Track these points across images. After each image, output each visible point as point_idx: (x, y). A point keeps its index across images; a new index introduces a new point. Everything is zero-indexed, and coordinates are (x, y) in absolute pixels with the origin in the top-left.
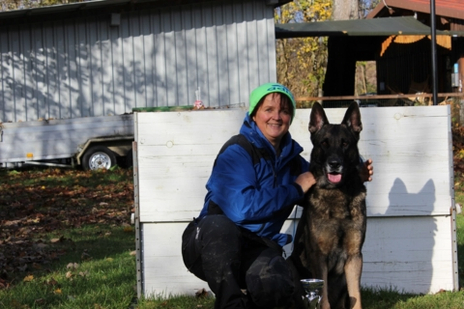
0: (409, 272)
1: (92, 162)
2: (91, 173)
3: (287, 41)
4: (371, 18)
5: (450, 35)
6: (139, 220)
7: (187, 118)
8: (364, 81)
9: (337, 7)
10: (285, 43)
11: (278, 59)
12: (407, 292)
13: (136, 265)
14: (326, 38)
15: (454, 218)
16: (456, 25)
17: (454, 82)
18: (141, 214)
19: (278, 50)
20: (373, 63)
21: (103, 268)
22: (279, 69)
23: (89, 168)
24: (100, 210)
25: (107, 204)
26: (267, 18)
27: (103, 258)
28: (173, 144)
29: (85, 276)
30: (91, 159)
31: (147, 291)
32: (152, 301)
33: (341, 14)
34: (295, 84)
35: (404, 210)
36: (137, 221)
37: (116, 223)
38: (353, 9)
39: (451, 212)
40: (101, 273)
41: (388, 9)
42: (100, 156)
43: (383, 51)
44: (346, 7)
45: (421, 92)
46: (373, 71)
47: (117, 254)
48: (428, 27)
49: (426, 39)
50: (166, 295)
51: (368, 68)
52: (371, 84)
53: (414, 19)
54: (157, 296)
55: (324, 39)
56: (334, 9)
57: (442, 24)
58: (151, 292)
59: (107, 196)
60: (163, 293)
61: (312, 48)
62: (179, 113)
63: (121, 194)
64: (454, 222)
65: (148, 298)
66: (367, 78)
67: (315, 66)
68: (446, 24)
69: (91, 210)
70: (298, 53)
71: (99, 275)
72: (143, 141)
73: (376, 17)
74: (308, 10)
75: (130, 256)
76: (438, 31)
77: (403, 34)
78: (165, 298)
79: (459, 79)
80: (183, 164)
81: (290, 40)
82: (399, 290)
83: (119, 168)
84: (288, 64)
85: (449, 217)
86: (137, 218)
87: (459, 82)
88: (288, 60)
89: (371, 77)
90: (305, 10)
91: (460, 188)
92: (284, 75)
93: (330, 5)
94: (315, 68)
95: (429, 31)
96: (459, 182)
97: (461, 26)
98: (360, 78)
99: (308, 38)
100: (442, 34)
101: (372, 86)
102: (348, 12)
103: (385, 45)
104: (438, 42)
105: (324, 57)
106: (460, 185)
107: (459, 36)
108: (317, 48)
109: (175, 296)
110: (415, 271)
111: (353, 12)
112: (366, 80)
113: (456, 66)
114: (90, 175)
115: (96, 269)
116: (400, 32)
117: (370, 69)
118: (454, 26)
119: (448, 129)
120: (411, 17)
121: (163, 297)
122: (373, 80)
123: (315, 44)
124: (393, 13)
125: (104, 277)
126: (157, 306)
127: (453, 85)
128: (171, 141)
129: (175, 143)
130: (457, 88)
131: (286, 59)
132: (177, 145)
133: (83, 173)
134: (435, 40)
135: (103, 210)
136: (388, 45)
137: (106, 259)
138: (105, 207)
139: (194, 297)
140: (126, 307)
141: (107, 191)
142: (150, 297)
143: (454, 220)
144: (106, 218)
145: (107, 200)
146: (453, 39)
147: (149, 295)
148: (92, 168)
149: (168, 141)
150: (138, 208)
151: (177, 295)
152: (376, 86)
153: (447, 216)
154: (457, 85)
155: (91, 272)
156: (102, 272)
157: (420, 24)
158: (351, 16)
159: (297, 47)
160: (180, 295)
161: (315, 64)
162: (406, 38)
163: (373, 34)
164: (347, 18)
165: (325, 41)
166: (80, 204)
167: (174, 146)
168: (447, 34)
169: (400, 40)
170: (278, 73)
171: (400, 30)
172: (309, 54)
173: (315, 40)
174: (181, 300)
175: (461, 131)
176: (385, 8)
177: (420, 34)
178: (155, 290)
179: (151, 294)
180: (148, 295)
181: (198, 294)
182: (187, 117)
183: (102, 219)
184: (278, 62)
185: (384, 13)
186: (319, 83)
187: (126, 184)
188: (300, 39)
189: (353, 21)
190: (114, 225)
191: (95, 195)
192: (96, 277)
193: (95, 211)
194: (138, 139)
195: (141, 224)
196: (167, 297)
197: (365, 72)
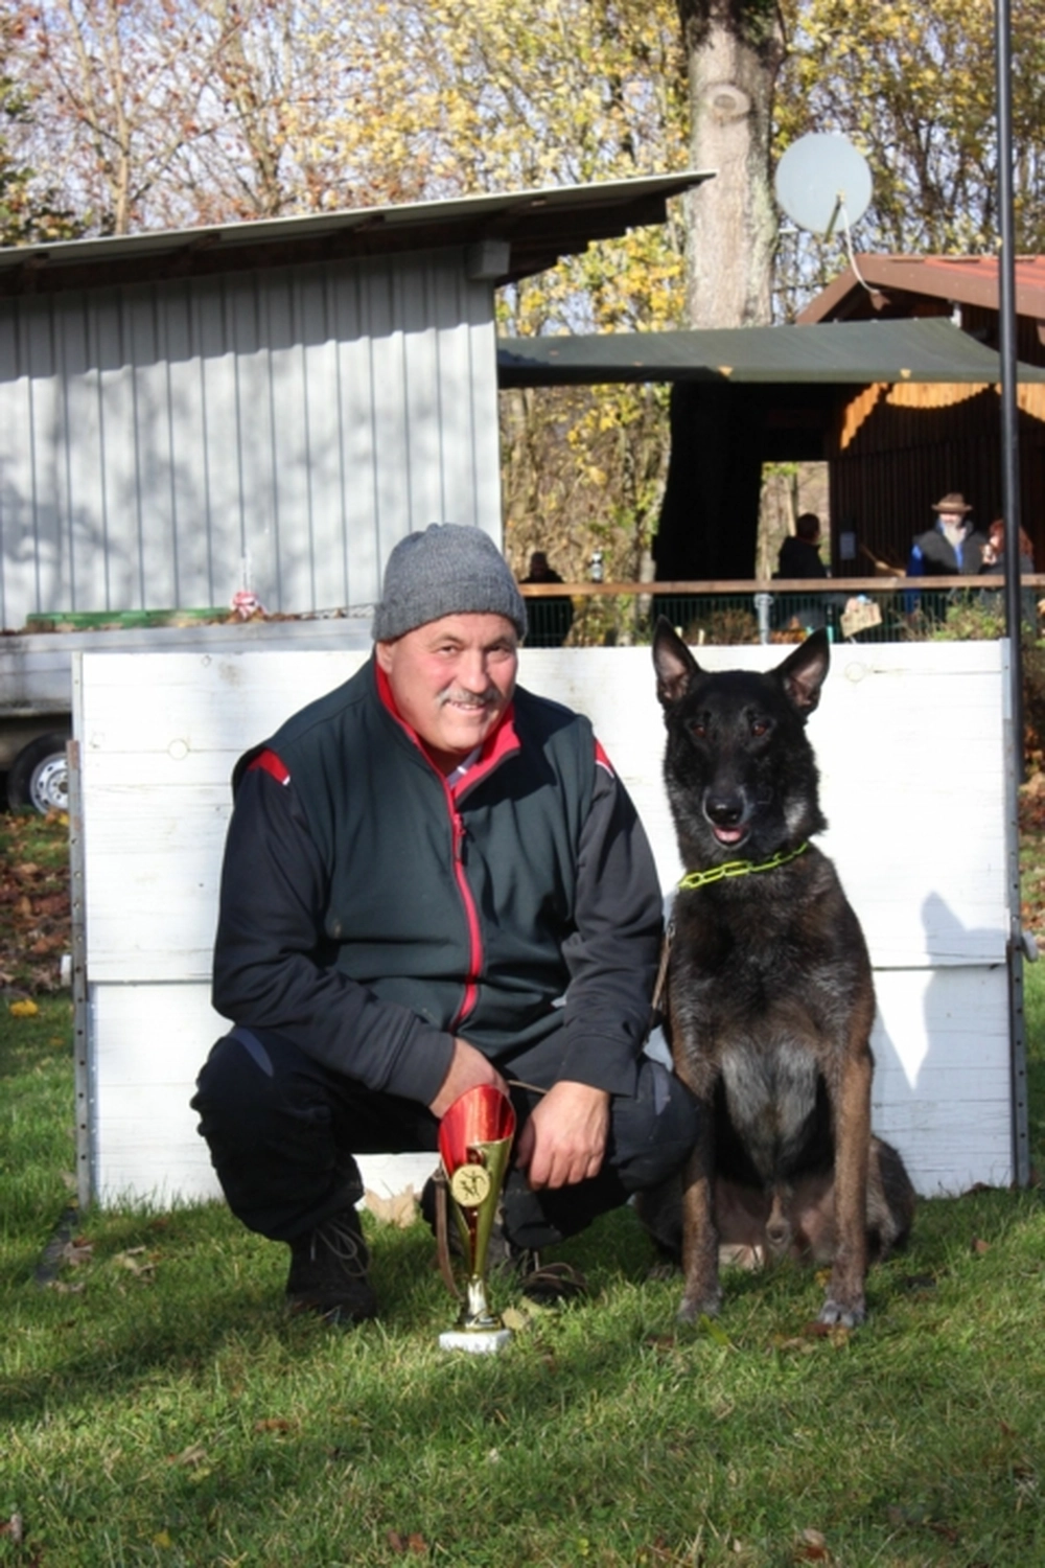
3: (539, 395)
4: (813, 324)
6: (85, 976)
7: (232, 672)
9: (703, 282)
10: (530, 402)
13: (73, 1108)
14: (667, 388)
15: (1017, 974)
18: (91, 957)
20: (820, 467)
26: (472, 322)
28: (189, 750)
31: (106, 1187)
32: (124, 1216)
33: (714, 308)
34: (560, 536)
36: (78, 976)
38: (755, 292)
39: (1010, 955)
41: (868, 294)
43: (850, 432)
44: (729, 286)
46: (817, 490)
48: (995, 357)
49: (988, 394)
50: (163, 1199)
51: (806, 482)
53: (951, 327)
54: (137, 1200)
56: (691, 292)
57: (1041, 347)
58: (118, 1190)
60: (154, 1193)
61: (619, 417)
62: (209, 659)
64: (1018, 987)
65: (111, 1207)
67: (628, 477)
70: (574, 433)
72: (96, 741)
73: (827, 318)
74: (608, 288)
76: (1025, 368)
77: (917, 378)
78: (162, 1207)
80: (218, 808)
84: (539, 467)
85: (1004, 973)
86: (79, 969)
90: (598, 287)
92: (527, 503)
93: (682, 273)
94: (631, 486)
95: (998, 368)
98: (779, 513)
100: (1041, 381)
102: (737, 303)
103: (857, 412)
104: (1022, 404)
105: (660, 444)
108: (635, 415)
109: (191, 1202)
110: (903, 1131)
111: (756, 299)
116: (905, 373)
117: (812, 484)
120: (944, 319)
121: (155, 1205)
123: (632, 403)
124: (885, 307)
126: (137, 1228)
128: (183, 740)
129: (194, 744)
131: (533, 451)
132: (198, 750)
136: (868, 410)
140: (47, 1231)
142: (117, 1205)
143: (1018, 980)
147: (114, 1200)
149: (174, 741)
151: (196, 1199)
153: (996, 967)
157: (971, 344)
158: (747, 314)
160: (205, 1198)
161: (628, 470)
162: (925, 391)
163: (816, 378)
164: (734, 322)
165: (663, 396)
167: (192, 755)
169: (907, 396)
170: (506, 495)
171: (906, 366)
172: (609, 437)
173: (629, 393)
174: (211, 1213)
176: (858, 286)
177: (970, 379)
178: (131, 1185)
179: (118, 1197)
180: (109, 1199)
182: (230, 668)
184: (507, 460)
185: (854, 306)
186: (641, 533)
189: (755, 331)
194: (83, 732)
195: (89, 988)
196: (168, 1206)
197: (795, 494)
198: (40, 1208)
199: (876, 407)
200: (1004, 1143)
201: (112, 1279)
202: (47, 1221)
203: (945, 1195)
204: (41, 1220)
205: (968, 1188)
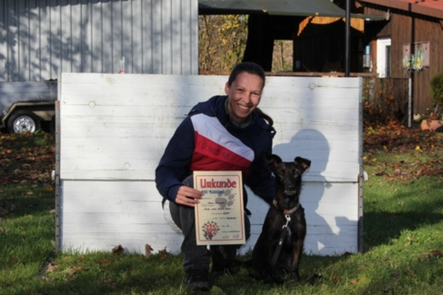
0: (317, 235)
1: (17, 126)
2: (15, 136)
3: (210, 17)
5: (363, 18)
6: (60, 177)
7: (110, 80)
8: (281, 59)
10: (207, 20)
11: (200, 35)
12: (314, 254)
13: (55, 221)
14: (247, 16)
15: (361, 185)
16: (369, 9)
17: (366, 63)
18: (62, 171)
19: (201, 26)
20: (290, 42)
21: (22, 224)
22: (201, 44)
23: (14, 131)
24: (23, 171)
25: (29, 165)
27: (23, 215)
28: (95, 105)
29: (5, 230)
30: (16, 123)
31: (64, 246)
32: (70, 255)
34: (215, 60)
35: (314, 176)
36: (57, 178)
37: (37, 184)
39: (359, 179)
40: (20, 228)
42: (25, 119)
43: (300, 32)
45: (334, 71)
46: (289, 51)
47: (37, 212)
48: (343, 10)
49: (341, 20)
50: (83, 250)
51: (285, 48)
52: (287, 63)
53: (330, 2)
54: (74, 251)
55: (244, 18)
57: (356, 8)
58: (69, 247)
59: (30, 158)
60: (80, 248)
61: (232, 25)
62: (103, 75)
63: (43, 156)
64: (361, 189)
65: (66, 252)
66: (284, 57)
67: (235, 43)
68: (360, 8)
69: (14, 171)
70: (219, 30)
71: (19, 230)
72: (65, 101)
75: (49, 214)
76: (352, 14)
77: (320, 15)
78: (83, 253)
79: (370, 60)
80: (104, 124)
81: (213, 17)
82: (307, 252)
83: (43, 132)
84: (210, 40)
85: (357, 184)
86: (58, 175)
87: (370, 63)
88: (210, 36)
89: (288, 56)
91: (367, 162)
92: (206, 51)
94: (235, 46)
95: (344, 14)
96: (366, 156)
97: (373, 10)
98: (278, 57)
99: (230, 16)
100: (356, 17)
101: (288, 65)
103: (303, 25)
104: (352, 25)
105: (245, 35)
106: (367, 159)
107: (372, 20)
108: (237, 26)
109: (92, 252)
110: (323, 234)
112: (283, 59)
113: (368, 48)
114: (14, 138)
115: (16, 226)
116: (317, 14)
117: (288, 49)
118: (367, 10)
119: (360, 100)
121: (80, 252)
122: (289, 59)
123: (236, 22)
125: (24, 233)
126: (74, 260)
127: (364, 65)
128: (93, 102)
129: (97, 103)
130: (368, 68)
131: (208, 35)
132: (98, 105)
133: (7, 136)
134: (350, 23)
135: (26, 171)
136: (305, 25)
137: (25, 217)
138: (28, 168)
139: (110, 253)
140: (44, 260)
141: (30, 154)
142: (68, 252)
143: (361, 187)
144: (27, 179)
145: (30, 162)
146: (366, 23)
147: (67, 250)
148: (16, 131)
149: (90, 102)
150: (58, 165)
151: (94, 250)
152: (292, 65)
153: (354, 182)
154: (367, 66)
155: (11, 228)
156: (22, 227)
157: (336, 7)
159: (219, 24)
160: (97, 250)
161: (235, 41)
162: (322, 20)
163: (291, 14)
165: (245, 19)
166: (3, 165)
167: (96, 107)
168: (361, 18)
169: (317, 21)
170: (200, 48)
171: (317, 12)
172: (230, 31)
173: (236, 18)
174: (98, 255)
175: (370, 109)
177: (335, 16)
178: (73, 246)
179: (68, 249)
180: (65, 250)
181: (114, 251)
182: (110, 78)
183: (24, 179)
184: (200, 37)
186: (238, 59)
187: (49, 148)
188: (221, 16)
190: (35, 186)
191: (19, 156)
192: (16, 232)
193: (18, 172)
194: (60, 98)
195: (61, 181)
196: (84, 252)
197: (282, 51)
198: (42, 252)
199: (307, 25)
200: (355, 239)
201: (63, 277)
202: (44, 257)
203: (336, 256)
204: (42, 256)
205: (344, 253)
